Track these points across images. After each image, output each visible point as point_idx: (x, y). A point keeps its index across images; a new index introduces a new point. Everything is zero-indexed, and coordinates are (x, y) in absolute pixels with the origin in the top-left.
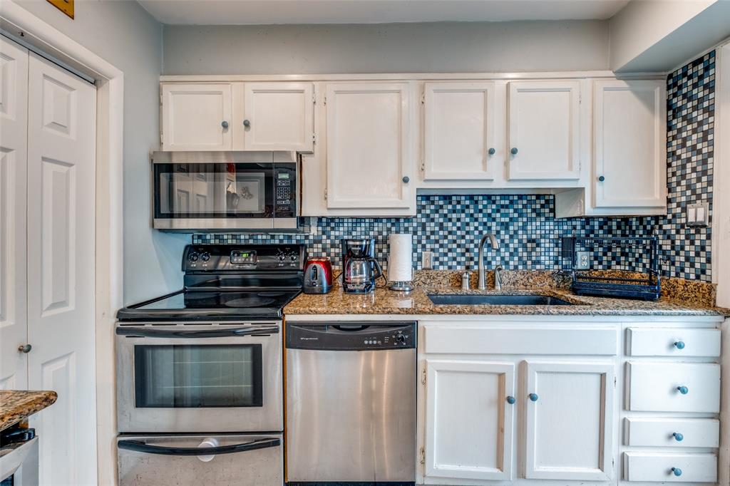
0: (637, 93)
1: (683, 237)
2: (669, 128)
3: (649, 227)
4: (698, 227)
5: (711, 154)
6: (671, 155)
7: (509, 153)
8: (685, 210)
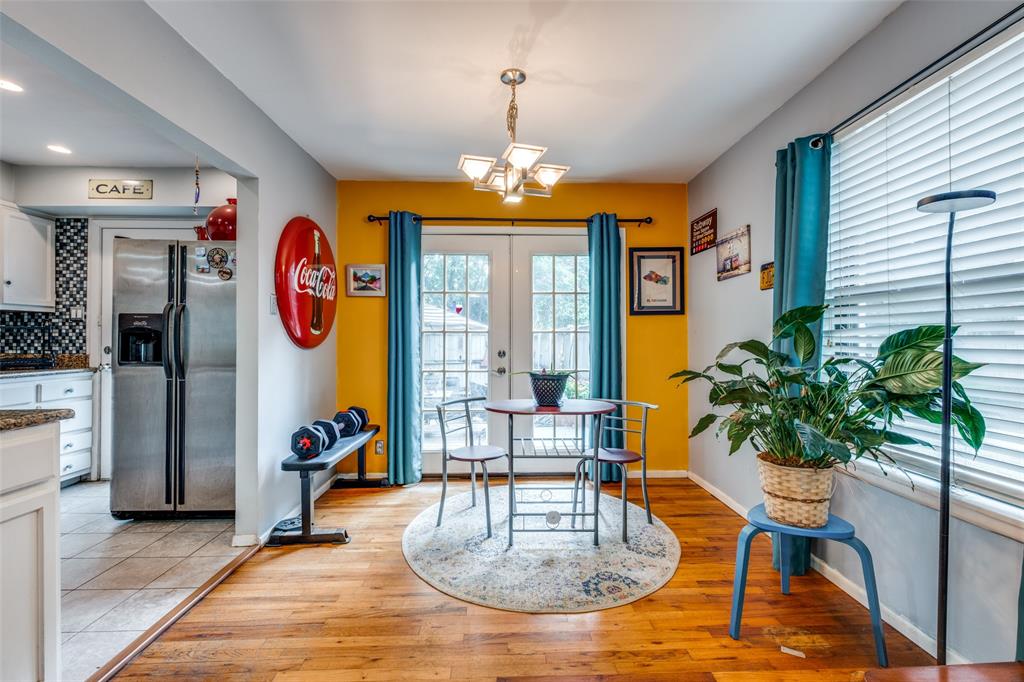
0: (35, 225)
1: (67, 327)
2: (57, 254)
3: (40, 320)
4: (78, 321)
5: (85, 279)
6: (58, 273)
8: (68, 310)
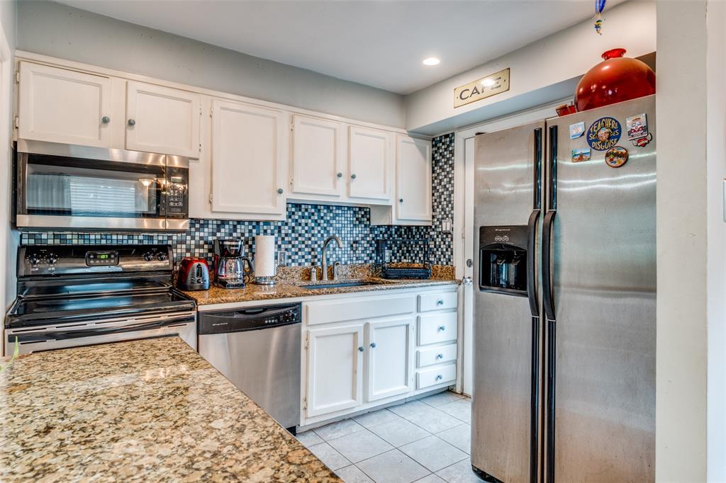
0: (418, 147)
1: (440, 240)
2: (433, 172)
3: (422, 233)
4: (447, 234)
5: (453, 192)
6: (434, 188)
7: (350, 178)
8: (441, 223)
